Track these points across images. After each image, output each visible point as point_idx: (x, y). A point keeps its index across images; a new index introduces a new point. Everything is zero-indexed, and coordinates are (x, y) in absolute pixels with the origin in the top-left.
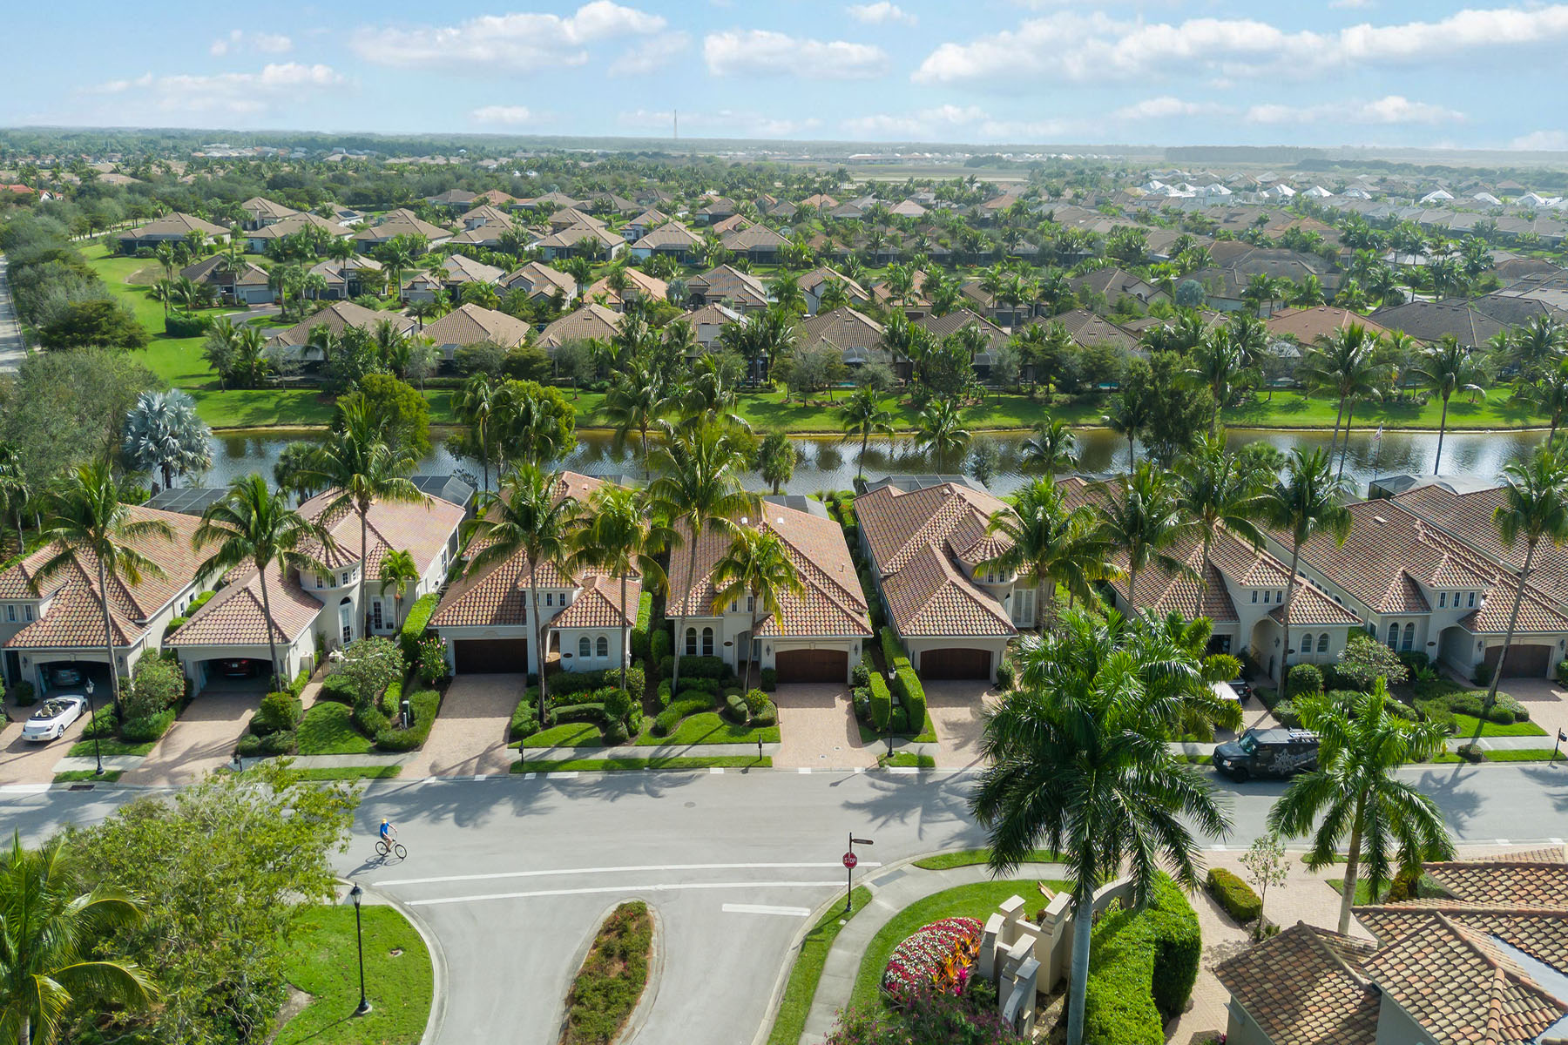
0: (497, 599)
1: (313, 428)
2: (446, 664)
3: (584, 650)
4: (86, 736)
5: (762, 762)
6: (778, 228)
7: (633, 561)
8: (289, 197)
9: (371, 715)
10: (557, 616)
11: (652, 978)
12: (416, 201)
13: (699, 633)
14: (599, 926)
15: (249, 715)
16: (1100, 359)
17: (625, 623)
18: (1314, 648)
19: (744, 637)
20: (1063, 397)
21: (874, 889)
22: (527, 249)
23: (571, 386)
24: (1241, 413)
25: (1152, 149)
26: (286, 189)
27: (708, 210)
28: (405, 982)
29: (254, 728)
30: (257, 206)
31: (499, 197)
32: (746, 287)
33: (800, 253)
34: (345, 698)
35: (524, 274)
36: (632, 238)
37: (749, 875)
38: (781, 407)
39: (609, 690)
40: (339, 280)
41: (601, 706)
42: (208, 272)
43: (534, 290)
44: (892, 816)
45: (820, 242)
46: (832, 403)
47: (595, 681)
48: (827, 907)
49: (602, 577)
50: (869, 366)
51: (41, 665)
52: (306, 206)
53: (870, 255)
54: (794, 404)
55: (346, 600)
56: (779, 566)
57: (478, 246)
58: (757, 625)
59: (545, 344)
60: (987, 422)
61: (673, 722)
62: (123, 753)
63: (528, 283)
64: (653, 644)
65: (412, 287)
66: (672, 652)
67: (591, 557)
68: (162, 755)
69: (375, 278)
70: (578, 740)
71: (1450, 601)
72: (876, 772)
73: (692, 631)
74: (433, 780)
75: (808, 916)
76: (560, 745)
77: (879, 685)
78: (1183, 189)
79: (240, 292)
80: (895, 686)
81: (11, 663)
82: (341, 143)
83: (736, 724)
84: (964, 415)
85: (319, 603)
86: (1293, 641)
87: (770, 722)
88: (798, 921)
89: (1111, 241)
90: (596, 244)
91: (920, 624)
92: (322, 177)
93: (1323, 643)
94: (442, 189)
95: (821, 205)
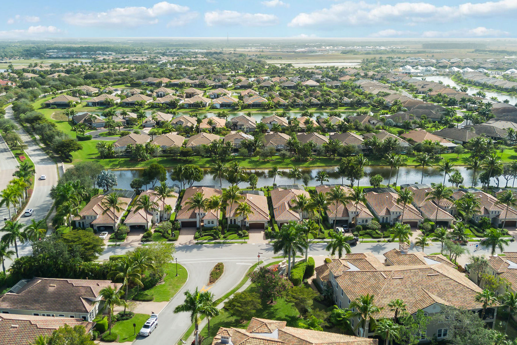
0: (190, 214)
1: (130, 169)
2: (180, 226)
3: (209, 223)
4: (110, 239)
5: (245, 243)
6: (263, 93)
7: (219, 208)
8: (94, 83)
9: (166, 234)
10: (203, 217)
11: (224, 272)
12: (136, 82)
13: (233, 220)
14: (215, 266)
15: (142, 235)
17: (218, 219)
18: (365, 222)
19: (242, 221)
20: (338, 158)
21: (263, 261)
22: (179, 104)
23: (199, 156)
26: (92, 80)
27: (239, 83)
28: (183, 272)
29: (144, 237)
30: (84, 88)
31: (165, 80)
32: (250, 122)
33: (269, 104)
34: (160, 232)
35: (181, 120)
37: (241, 259)
38: (258, 161)
39: (214, 230)
40: (123, 121)
41: (213, 233)
42: (84, 119)
43: (184, 125)
44: (269, 251)
45: (277, 99)
46: (272, 160)
47: (211, 229)
48: (254, 264)
49: (212, 211)
50: (283, 151)
51: (98, 227)
53: (293, 104)
54: (261, 160)
55: (157, 214)
56: (248, 209)
57: (163, 104)
58: (245, 219)
59: (191, 145)
60: (315, 165)
61: (227, 236)
62: (119, 241)
63: (183, 122)
64: (223, 222)
65: (146, 122)
66: (227, 223)
67: (211, 208)
68: (127, 241)
69: (135, 120)
70: (208, 239)
71: (395, 213)
72: (268, 244)
73: (231, 220)
74: (181, 246)
75: (251, 265)
76: (205, 240)
77: (270, 229)
78: (417, 69)
79: (94, 125)
80: (273, 229)
81: (92, 226)
82: (99, 49)
83: (240, 236)
84: (309, 163)
85: (152, 215)
86: (360, 221)
87: (247, 236)
88: (250, 265)
89: (375, 98)
90: (201, 103)
91: (279, 218)
92: (101, 72)
93: (367, 221)
94: (145, 77)
95: (280, 80)
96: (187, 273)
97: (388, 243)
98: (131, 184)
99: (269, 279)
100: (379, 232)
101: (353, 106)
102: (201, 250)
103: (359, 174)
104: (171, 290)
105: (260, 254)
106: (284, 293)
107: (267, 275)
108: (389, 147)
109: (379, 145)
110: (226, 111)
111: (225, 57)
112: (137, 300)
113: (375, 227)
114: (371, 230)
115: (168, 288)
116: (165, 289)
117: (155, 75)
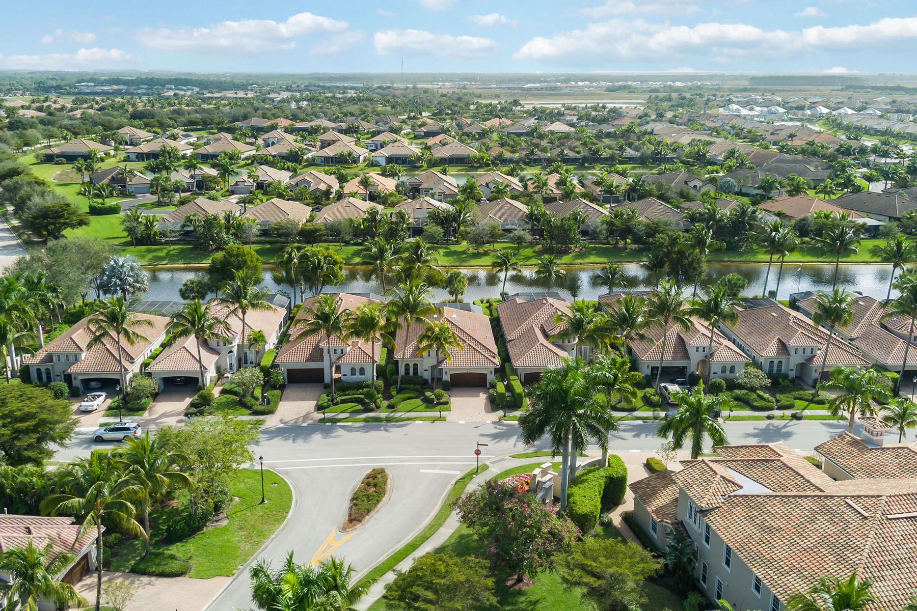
0: (309, 351)
1: (189, 266)
2: (284, 379)
3: (353, 372)
4: (110, 408)
5: (441, 419)
6: (469, 141)
7: (378, 335)
8: (146, 125)
9: (248, 399)
10: (339, 358)
11: (387, 494)
12: (229, 125)
13: (411, 366)
14: (364, 476)
15: (188, 401)
16: (655, 228)
17: (374, 361)
18: (728, 372)
19: (433, 368)
20: (634, 246)
21: (490, 465)
22: (305, 157)
23: (338, 242)
24: (742, 254)
25: (742, 77)
26: (145, 120)
27: (423, 129)
28: (280, 493)
29: (192, 405)
30: (127, 132)
31: (284, 122)
32: (445, 184)
33: (482, 158)
34: (235, 393)
35: (306, 178)
36: (373, 148)
37: (432, 460)
38: (464, 252)
39: (366, 390)
40: (191, 181)
41: (362, 396)
42: (110, 177)
43: (312, 187)
44: (502, 439)
45: (496, 151)
46: (494, 251)
47: (359, 386)
48: (467, 471)
49: (361, 342)
50: (516, 232)
51: (82, 380)
52: (159, 130)
53: (529, 159)
54: (471, 251)
55: (231, 352)
56: (450, 337)
57: (274, 157)
58: (440, 363)
59: (322, 220)
60: (587, 260)
61: (397, 403)
62: (130, 415)
63: (309, 183)
64: (388, 371)
65: (236, 184)
66: (398, 374)
67: (358, 334)
68: (150, 415)
69: (213, 179)
70: (351, 410)
71: (800, 352)
72: (498, 423)
73: (407, 365)
74: (282, 425)
75: (459, 474)
76: (342, 412)
77: (501, 387)
78: (751, 109)
79: (130, 188)
80: (509, 388)
81: (68, 378)
82: (170, 81)
83: (429, 404)
84: (573, 257)
85: (218, 353)
86: (715, 368)
87: (446, 403)
88: (454, 476)
89: (688, 149)
90: (350, 154)
91: (524, 361)
92: (165, 110)
93: (732, 369)
94: (245, 117)
95: (500, 124)
96: (291, 496)
97: (795, 422)
98: (181, 290)
99: (513, 516)
100: (767, 396)
101: (646, 163)
102: (332, 437)
103: (695, 269)
104: (242, 545)
105: (480, 448)
106: (558, 558)
107: (507, 505)
108: (743, 222)
109: (721, 220)
110: (397, 167)
111: (398, 93)
112: (144, 573)
113: (756, 383)
114: (744, 391)
115: (236, 537)
116: (228, 540)
117: (266, 114)
